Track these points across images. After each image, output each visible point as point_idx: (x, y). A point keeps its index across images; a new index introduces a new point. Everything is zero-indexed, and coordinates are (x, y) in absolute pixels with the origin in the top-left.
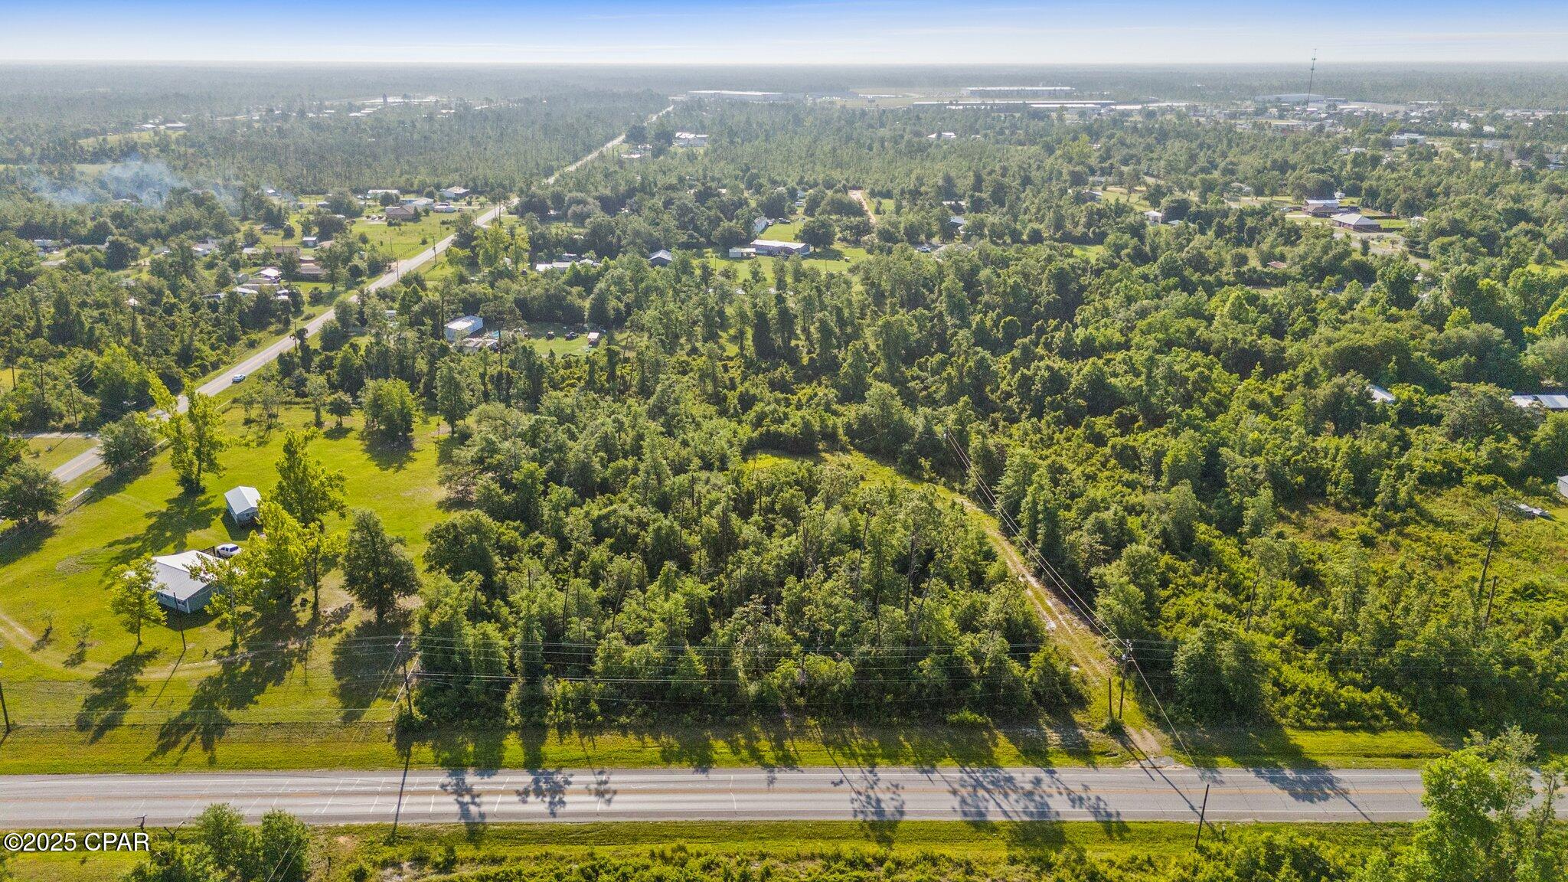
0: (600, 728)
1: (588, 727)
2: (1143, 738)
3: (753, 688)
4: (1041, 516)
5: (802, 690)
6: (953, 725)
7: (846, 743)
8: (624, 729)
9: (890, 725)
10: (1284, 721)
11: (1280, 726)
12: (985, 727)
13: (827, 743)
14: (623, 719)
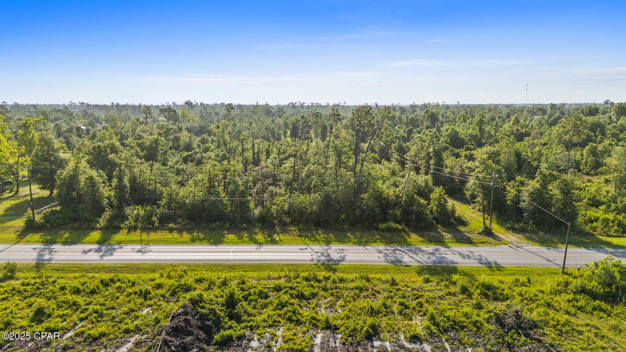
0: (155, 229)
1: (150, 229)
2: (507, 236)
3: (257, 212)
4: (432, 154)
5: (288, 213)
6: (383, 230)
7: (312, 236)
8: (171, 230)
9: (343, 230)
10: (596, 233)
11: (595, 235)
12: (404, 230)
13: (300, 236)
14: (172, 225)
